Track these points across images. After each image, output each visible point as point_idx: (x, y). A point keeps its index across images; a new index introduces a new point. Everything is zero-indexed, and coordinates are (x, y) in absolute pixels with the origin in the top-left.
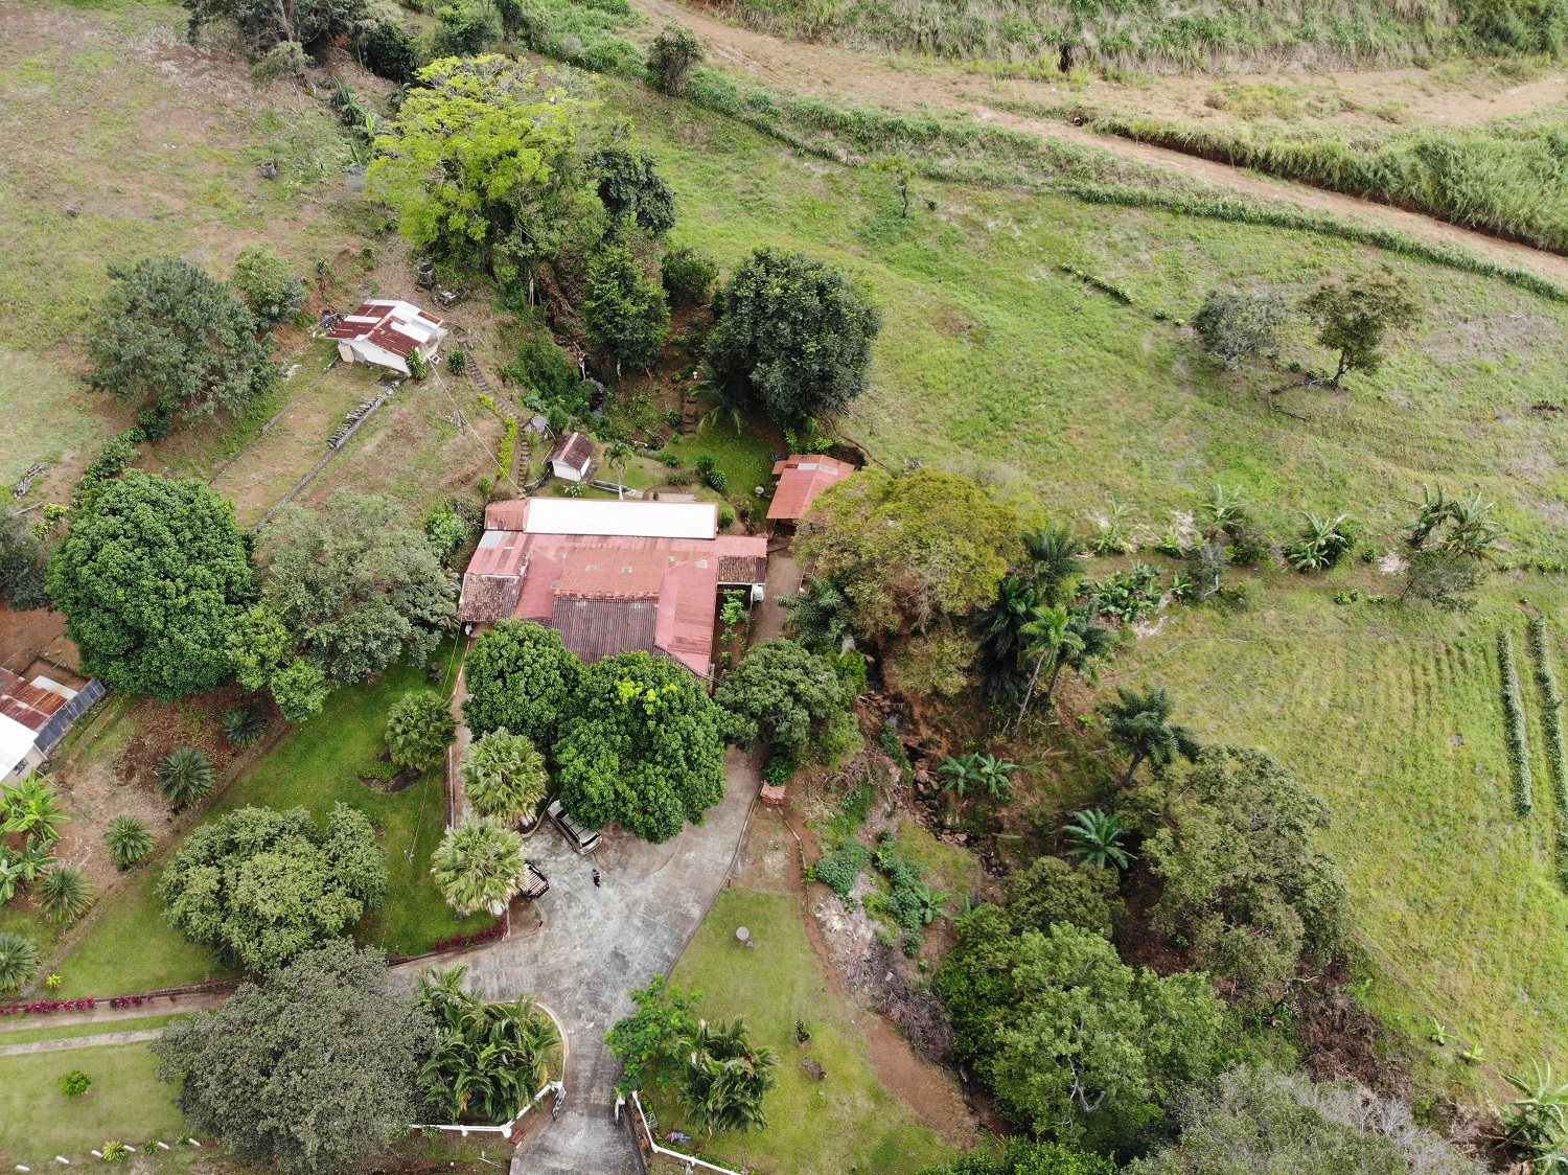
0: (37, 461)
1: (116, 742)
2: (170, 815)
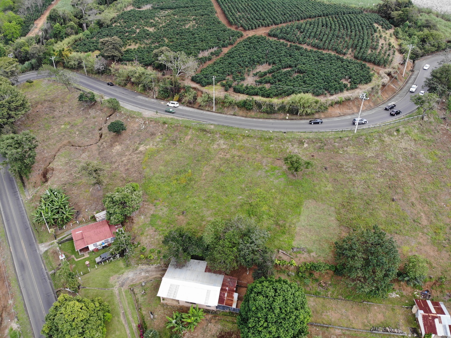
0: (306, 248)
1: (229, 327)
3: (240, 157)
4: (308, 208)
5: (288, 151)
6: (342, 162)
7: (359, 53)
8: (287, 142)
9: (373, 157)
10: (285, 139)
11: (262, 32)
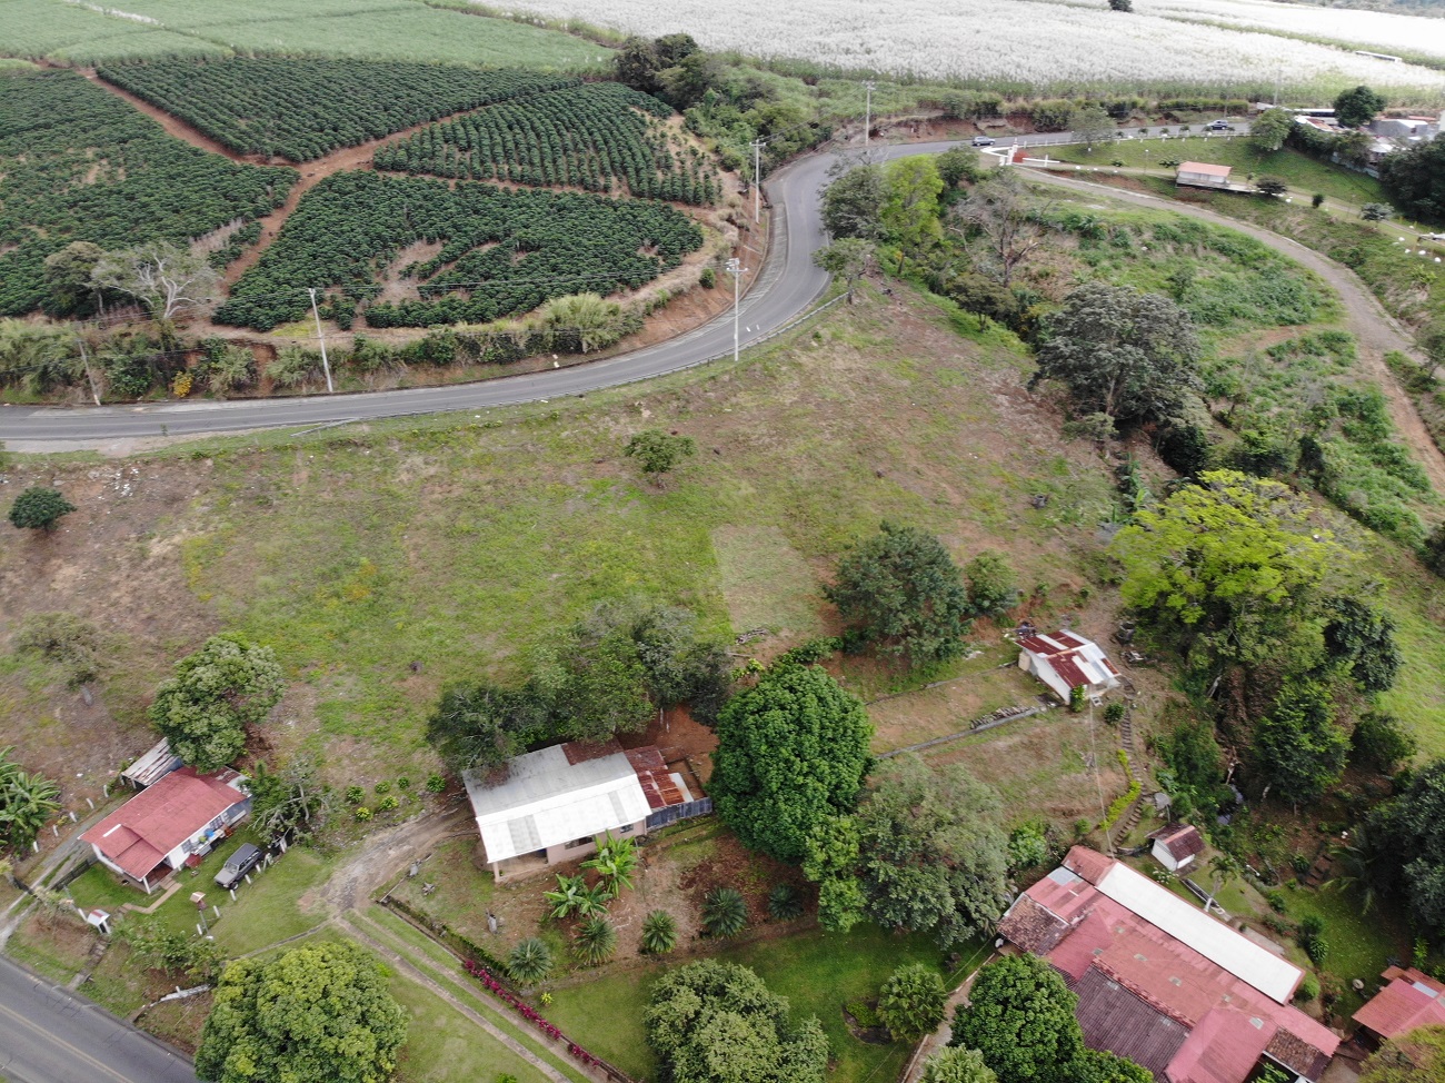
0: (764, 626)
1: (696, 854)
2: (696, 935)
3: (495, 482)
4: (724, 545)
5: (611, 437)
6: (743, 429)
7: (639, 182)
8: (598, 417)
9: (796, 402)
10: (590, 411)
11: (347, 162)
